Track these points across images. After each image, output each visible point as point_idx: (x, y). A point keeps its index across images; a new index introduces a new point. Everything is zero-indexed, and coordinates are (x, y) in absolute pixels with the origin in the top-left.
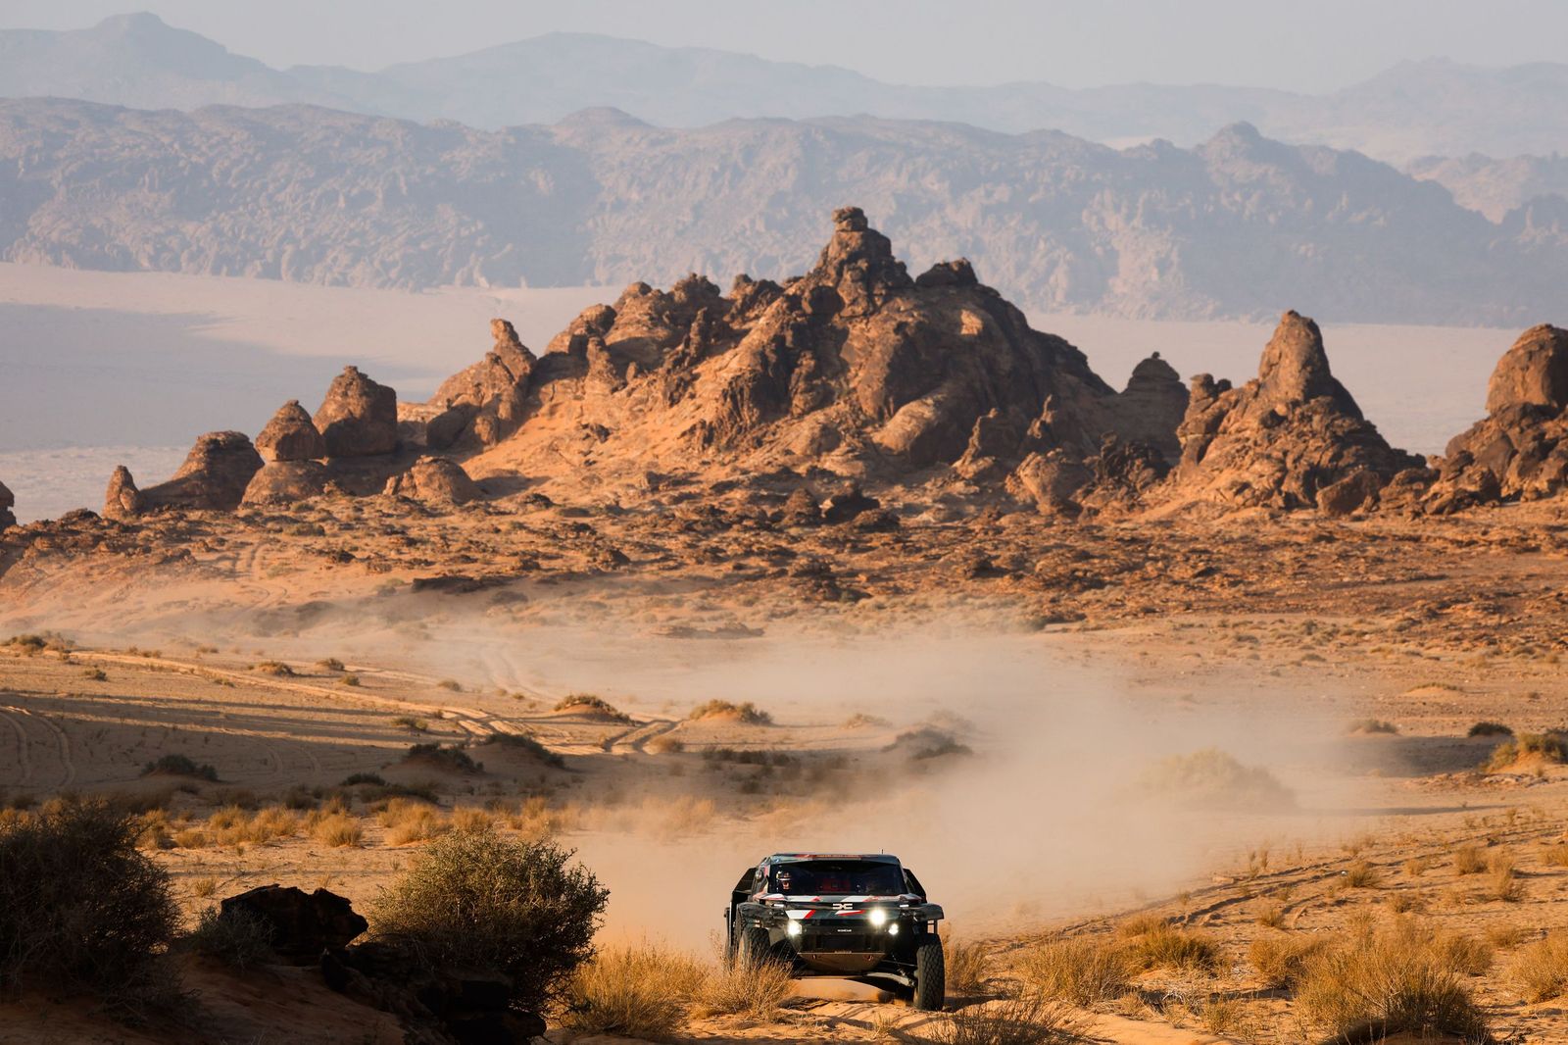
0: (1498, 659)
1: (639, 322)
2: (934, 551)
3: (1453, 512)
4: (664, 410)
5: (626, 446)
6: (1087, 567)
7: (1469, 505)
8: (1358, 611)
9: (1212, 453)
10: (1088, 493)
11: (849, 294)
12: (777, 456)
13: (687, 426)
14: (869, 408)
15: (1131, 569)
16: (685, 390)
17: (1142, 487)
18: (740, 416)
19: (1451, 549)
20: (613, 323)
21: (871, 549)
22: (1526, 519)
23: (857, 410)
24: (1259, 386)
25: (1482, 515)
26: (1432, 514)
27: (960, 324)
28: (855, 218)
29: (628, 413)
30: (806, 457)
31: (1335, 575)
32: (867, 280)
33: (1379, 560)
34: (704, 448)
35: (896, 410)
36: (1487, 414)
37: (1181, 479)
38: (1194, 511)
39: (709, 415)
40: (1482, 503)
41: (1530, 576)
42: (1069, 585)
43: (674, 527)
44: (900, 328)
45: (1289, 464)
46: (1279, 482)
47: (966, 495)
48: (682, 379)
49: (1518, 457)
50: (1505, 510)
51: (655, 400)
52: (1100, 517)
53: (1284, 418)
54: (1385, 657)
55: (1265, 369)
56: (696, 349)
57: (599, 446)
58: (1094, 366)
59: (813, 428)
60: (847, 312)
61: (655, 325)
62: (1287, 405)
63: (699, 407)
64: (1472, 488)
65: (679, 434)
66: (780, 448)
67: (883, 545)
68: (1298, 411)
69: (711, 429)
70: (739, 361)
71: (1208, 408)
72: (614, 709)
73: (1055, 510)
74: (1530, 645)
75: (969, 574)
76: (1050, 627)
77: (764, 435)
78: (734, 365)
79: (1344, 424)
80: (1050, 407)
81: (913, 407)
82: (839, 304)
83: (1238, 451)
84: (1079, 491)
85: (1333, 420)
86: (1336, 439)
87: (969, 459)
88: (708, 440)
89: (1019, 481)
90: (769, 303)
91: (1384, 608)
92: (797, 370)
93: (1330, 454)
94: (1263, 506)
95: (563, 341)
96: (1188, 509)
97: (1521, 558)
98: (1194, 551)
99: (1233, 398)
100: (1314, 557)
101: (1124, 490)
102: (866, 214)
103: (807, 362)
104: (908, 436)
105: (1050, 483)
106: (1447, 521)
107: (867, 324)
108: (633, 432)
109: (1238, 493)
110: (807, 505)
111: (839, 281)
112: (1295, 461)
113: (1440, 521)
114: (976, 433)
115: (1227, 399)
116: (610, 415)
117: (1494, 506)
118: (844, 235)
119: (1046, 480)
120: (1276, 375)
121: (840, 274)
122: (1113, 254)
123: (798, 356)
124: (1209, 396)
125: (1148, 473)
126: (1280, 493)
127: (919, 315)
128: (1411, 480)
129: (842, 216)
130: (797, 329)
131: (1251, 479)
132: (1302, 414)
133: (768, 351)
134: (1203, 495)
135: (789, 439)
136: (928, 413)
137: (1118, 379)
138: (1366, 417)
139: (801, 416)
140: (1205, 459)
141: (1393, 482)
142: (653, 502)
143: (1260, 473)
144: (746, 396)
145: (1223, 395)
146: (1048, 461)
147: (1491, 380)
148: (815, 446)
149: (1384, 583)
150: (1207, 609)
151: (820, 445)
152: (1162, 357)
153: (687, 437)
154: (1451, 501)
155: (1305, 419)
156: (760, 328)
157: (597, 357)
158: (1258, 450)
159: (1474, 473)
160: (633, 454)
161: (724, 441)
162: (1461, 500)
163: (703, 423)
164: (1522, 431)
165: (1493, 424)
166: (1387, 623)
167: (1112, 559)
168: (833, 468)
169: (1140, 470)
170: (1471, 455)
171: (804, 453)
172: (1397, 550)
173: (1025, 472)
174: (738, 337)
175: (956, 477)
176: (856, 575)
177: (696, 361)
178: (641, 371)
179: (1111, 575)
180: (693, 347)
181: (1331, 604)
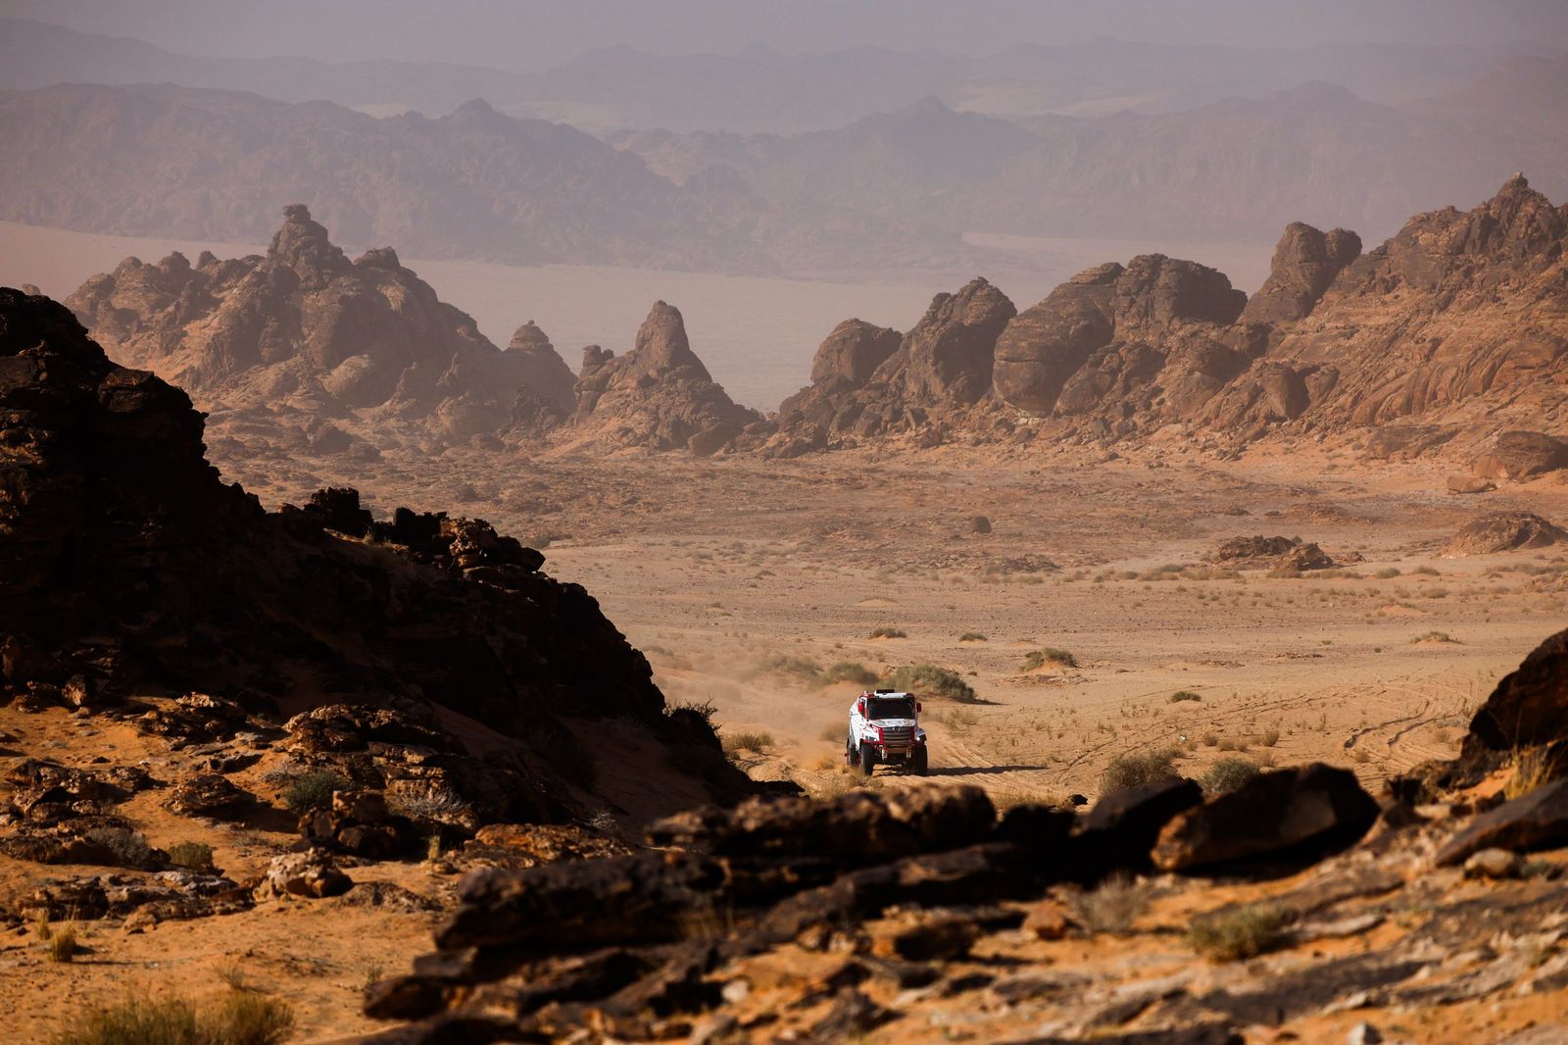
1: (135, 288)
2: (425, 480)
3: (794, 457)
4: (160, 357)
6: (547, 495)
7: (805, 452)
8: (765, 535)
9: (602, 404)
10: (505, 432)
11: (304, 273)
12: (251, 395)
13: (179, 370)
14: (319, 360)
15: (577, 497)
16: (177, 343)
17: (548, 429)
18: (221, 364)
19: (803, 486)
20: (114, 288)
22: (847, 462)
23: (310, 361)
25: (815, 459)
26: (780, 457)
27: (387, 298)
28: (298, 213)
30: (273, 396)
31: (729, 505)
32: (317, 263)
33: (754, 494)
34: (193, 388)
35: (340, 361)
36: (811, 384)
37: (578, 423)
38: (591, 448)
39: (196, 364)
40: (815, 450)
41: (871, 509)
44: (344, 300)
45: (661, 416)
46: (654, 428)
47: (398, 428)
48: (174, 335)
49: (837, 416)
50: (831, 455)
52: (521, 451)
53: (656, 381)
54: (816, 574)
55: (640, 344)
56: (185, 310)
59: (277, 374)
60: (302, 286)
61: (148, 292)
62: (658, 371)
63: (187, 357)
64: (807, 440)
66: (252, 389)
68: (666, 376)
69: (199, 374)
70: (219, 322)
71: (597, 371)
73: (484, 444)
74: (910, 566)
76: (553, 544)
77: (239, 379)
78: (215, 323)
79: (701, 385)
80: (456, 362)
81: (353, 359)
82: (296, 280)
83: (621, 404)
84: (498, 430)
85: (692, 383)
86: (695, 397)
87: (397, 400)
88: (196, 382)
90: (241, 276)
91: (783, 534)
92: (265, 330)
93: (690, 408)
94: (643, 445)
96: (588, 446)
97: (856, 493)
98: (619, 484)
99: (616, 364)
100: (707, 490)
101: (533, 430)
102: (309, 210)
103: (272, 324)
104: (350, 381)
105: (464, 420)
106: (791, 463)
107: (317, 295)
109: (622, 436)
111: (296, 263)
112: (665, 413)
113: (786, 463)
114: (402, 381)
115: (611, 365)
117: (823, 453)
118: (292, 225)
119: (458, 417)
120: (649, 348)
121: (297, 257)
122: (375, 205)
123: (266, 319)
124: (598, 362)
125: (550, 419)
126: (655, 436)
127: (357, 289)
128: (754, 432)
129: (289, 211)
130: (264, 298)
131: (632, 426)
132: (669, 377)
133: (241, 315)
134: (597, 437)
135: (258, 382)
136: (364, 365)
138: (715, 381)
139: (267, 365)
140: (597, 408)
141: (745, 432)
143: (639, 422)
144: (225, 348)
145: (608, 361)
146: (459, 404)
147: (815, 358)
148: (280, 387)
149: (768, 512)
150: (654, 531)
151: (283, 387)
152: (536, 324)
153: (179, 379)
154: (791, 448)
155: (672, 381)
156: (232, 297)
157: (106, 316)
158: (637, 403)
159: (807, 428)
161: (209, 383)
162: (799, 448)
163: (192, 368)
164: (839, 397)
165: (817, 390)
166: (793, 545)
167: (562, 490)
168: (296, 406)
169: (545, 417)
170: (802, 413)
171: (271, 392)
172: (763, 487)
173: (442, 410)
174: (217, 303)
175: (388, 415)
176: (374, 497)
177: (185, 321)
178: (141, 328)
179: (564, 501)
180: (182, 310)
181: (742, 529)
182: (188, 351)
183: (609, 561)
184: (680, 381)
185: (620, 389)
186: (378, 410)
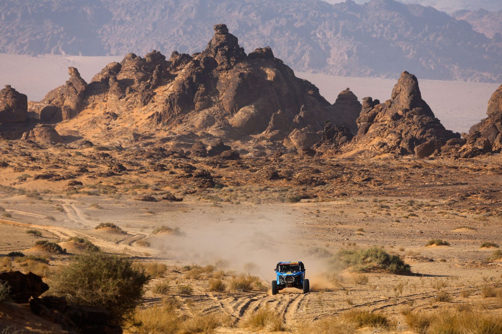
0: (490, 218)
1: (131, 70)
2: (254, 168)
3: (473, 157)
4: (141, 107)
5: (125, 122)
6: (318, 176)
7: (479, 154)
8: (432, 197)
9: (371, 130)
10: (318, 146)
11: (220, 60)
12: (188, 128)
13: (151, 114)
14: (227, 108)
15: (336, 177)
16: (150, 99)
17: (341, 144)
18: (173, 110)
19: (470, 172)
20: (120, 70)
21: (228, 166)
23: (222, 109)
24: (391, 103)
25: (484, 158)
26: (464, 157)
27: (266, 75)
28: (223, 29)
29: (126, 108)
30: (200, 128)
31: (422, 182)
32: (228, 55)
33: (440, 176)
34: (157, 124)
35: (239, 109)
36: (487, 116)
37: (358, 140)
38: (363, 154)
39: (160, 110)
40: (484, 154)
42: (311, 183)
43: (145, 156)
44: (241, 75)
45: (403, 136)
46: (399, 143)
47: (267, 146)
48: (149, 94)
49: (500, 134)
50: (493, 157)
51: (138, 103)
52: (323, 156)
53: (401, 116)
54: (443, 216)
55: (394, 96)
56: (155, 82)
57: (113, 122)
58: (322, 93)
59: (203, 116)
60: (219, 68)
61: (138, 71)
62: (403, 111)
63: (155, 107)
64: (480, 147)
65: (147, 117)
66: (190, 124)
67: (233, 165)
68: (407, 113)
69: (161, 116)
70: (173, 88)
71: (369, 111)
72: (120, 229)
73: (304, 152)
75: (269, 178)
76: (302, 200)
77: (183, 119)
78: (171, 89)
79: (427, 119)
80: (303, 110)
81: (246, 108)
82: (216, 65)
83: (382, 130)
84: (315, 145)
85: (422, 117)
86: (423, 126)
87: (269, 131)
88: (159, 120)
89: (289, 140)
90: (186, 63)
91: (443, 196)
92: (198, 92)
93: (420, 132)
94: (392, 153)
95: (99, 77)
96: (360, 153)
98: (363, 170)
99: (380, 107)
100: (413, 174)
101: (334, 145)
102: (228, 27)
103: (202, 89)
104: (244, 120)
105: (302, 141)
106: (469, 160)
107: (227, 73)
108: (128, 116)
109: (380, 147)
110: (201, 148)
111: (216, 55)
112: (405, 134)
113: (466, 161)
114: (272, 120)
115: (378, 108)
116: (118, 108)
117: (489, 155)
118: (218, 35)
119: (301, 140)
120: (398, 98)
121: (216, 52)
122: (329, 48)
123: (198, 86)
124: (369, 107)
125: (344, 138)
126: (399, 147)
127: (249, 70)
128: (453, 144)
129: (217, 28)
130: (198, 74)
131: (387, 142)
132: (409, 115)
133: (185, 84)
134: (367, 148)
135: (193, 120)
136: (252, 111)
137: (332, 99)
138: (436, 116)
139: (198, 111)
140: (368, 132)
141: (447, 144)
142: (136, 146)
143: (390, 139)
144: (176, 102)
145: (376, 106)
146: (302, 132)
147: (489, 102)
148: (205, 123)
149: (442, 185)
150: (369, 194)
151: (206, 123)
152: (350, 90)
153: (150, 119)
154: (471, 152)
155: (410, 117)
156: (182, 74)
157: (113, 84)
158: (390, 129)
159: (481, 141)
160: (127, 125)
161: (166, 121)
162: (475, 152)
163: (157, 113)
164: (501, 124)
165: (489, 120)
166: (444, 202)
167: (329, 173)
168: (212, 133)
169: (341, 137)
170: (480, 133)
171: (200, 127)
172: (448, 172)
173: (292, 137)
174: (173, 77)
175: (263, 138)
176: (221, 177)
177: (155, 87)
178: (131, 91)
179: (328, 180)
180: (154, 81)
181: (420, 193)
182: (156, 104)
183: (326, 209)
184: (415, 116)
185: (382, 121)
186: (258, 136)
